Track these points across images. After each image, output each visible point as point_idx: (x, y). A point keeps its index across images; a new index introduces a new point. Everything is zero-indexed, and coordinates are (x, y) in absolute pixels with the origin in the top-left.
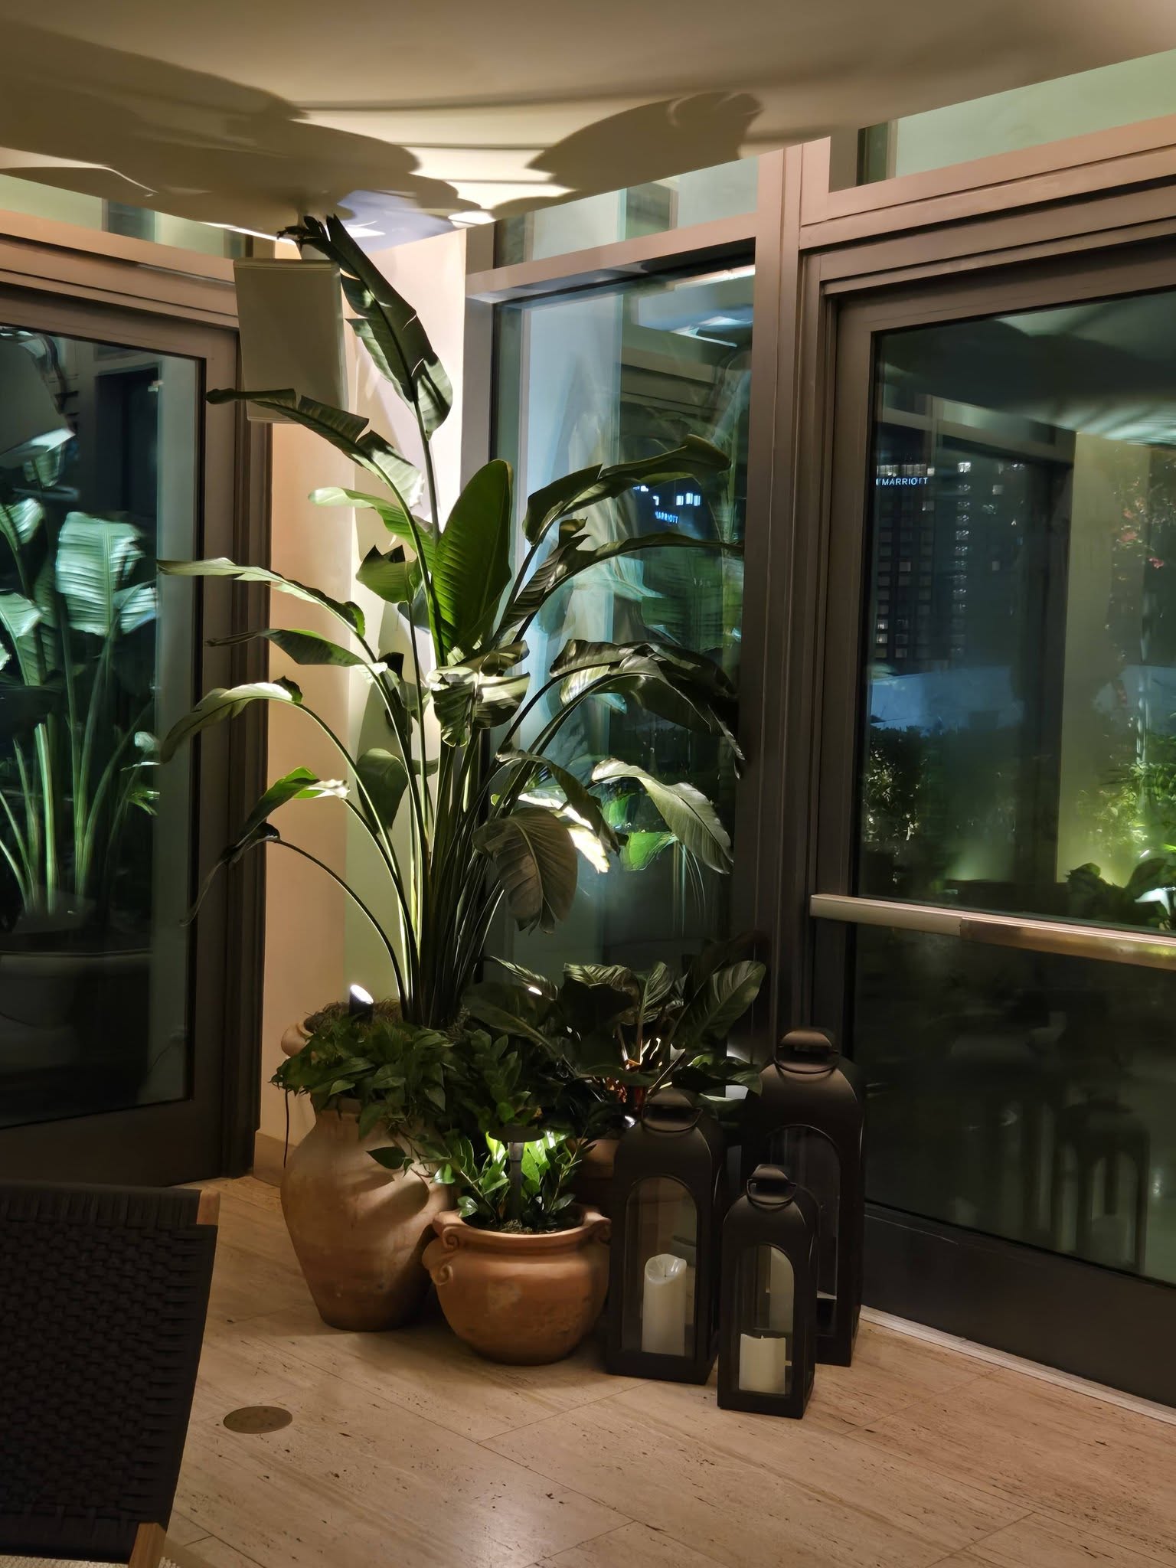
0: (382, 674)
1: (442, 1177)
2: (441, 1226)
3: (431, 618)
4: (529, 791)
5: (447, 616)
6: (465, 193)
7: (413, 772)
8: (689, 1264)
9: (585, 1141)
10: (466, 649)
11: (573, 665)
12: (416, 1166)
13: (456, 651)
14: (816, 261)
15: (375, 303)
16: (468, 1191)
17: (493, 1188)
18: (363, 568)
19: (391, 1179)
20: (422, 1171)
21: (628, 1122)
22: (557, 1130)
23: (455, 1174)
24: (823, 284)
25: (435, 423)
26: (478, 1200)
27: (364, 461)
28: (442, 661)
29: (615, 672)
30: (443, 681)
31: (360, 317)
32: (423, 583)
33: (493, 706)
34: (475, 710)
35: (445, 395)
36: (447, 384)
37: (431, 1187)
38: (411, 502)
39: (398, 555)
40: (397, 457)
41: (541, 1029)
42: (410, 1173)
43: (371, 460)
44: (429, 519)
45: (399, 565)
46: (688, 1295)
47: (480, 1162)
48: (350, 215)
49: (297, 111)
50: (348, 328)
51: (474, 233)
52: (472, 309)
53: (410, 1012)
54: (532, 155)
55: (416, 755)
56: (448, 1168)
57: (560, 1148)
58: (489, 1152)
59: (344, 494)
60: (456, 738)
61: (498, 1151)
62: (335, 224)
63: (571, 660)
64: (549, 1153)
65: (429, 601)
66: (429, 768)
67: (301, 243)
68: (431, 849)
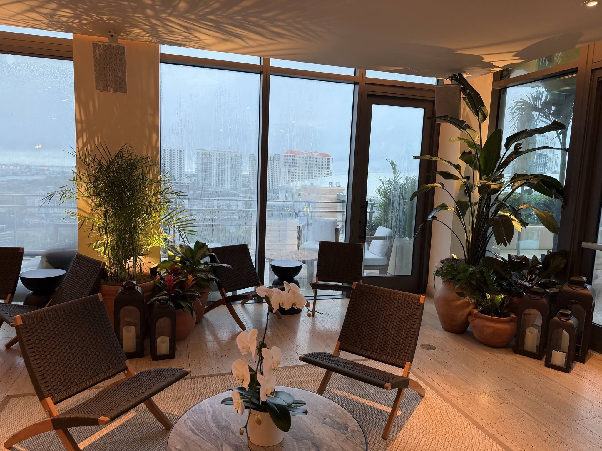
0: (465, 182)
1: (474, 301)
2: (473, 312)
3: (478, 167)
4: (501, 211)
5: (482, 167)
6: (495, 64)
7: (471, 204)
8: (539, 332)
9: (512, 297)
10: (488, 176)
11: (516, 180)
12: (467, 297)
13: (484, 176)
14: (597, 72)
15: (469, 93)
16: (480, 305)
17: (487, 305)
18: (461, 156)
19: (461, 300)
20: (469, 299)
21: (524, 294)
22: (504, 294)
23: (477, 301)
24: (599, 78)
25: (483, 121)
26: (483, 307)
27: (464, 131)
28: (480, 179)
29: (528, 182)
30: (481, 184)
31: (465, 96)
32: (477, 159)
33: (493, 189)
34: (489, 190)
35: (486, 114)
36: (487, 111)
37: (471, 303)
38: (475, 140)
39: (470, 152)
40: (473, 130)
41: (501, 269)
42: (466, 299)
43: (466, 131)
44: (479, 144)
45: (470, 155)
46: (538, 339)
47: (484, 299)
48: (464, 72)
49: (454, 50)
50: (462, 99)
51: (495, 74)
52: (494, 91)
53: (467, 261)
54: (514, 54)
55: (472, 201)
56: (476, 299)
57: (505, 298)
58: (486, 296)
59: (458, 139)
60: (483, 197)
61: (489, 297)
62: (460, 75)
63: (516, 178)
64: (502, 299)
65: (478, 164)
66: (475, 204)
67: (452, 80)
68: (475, 223)
